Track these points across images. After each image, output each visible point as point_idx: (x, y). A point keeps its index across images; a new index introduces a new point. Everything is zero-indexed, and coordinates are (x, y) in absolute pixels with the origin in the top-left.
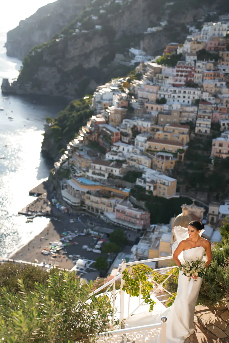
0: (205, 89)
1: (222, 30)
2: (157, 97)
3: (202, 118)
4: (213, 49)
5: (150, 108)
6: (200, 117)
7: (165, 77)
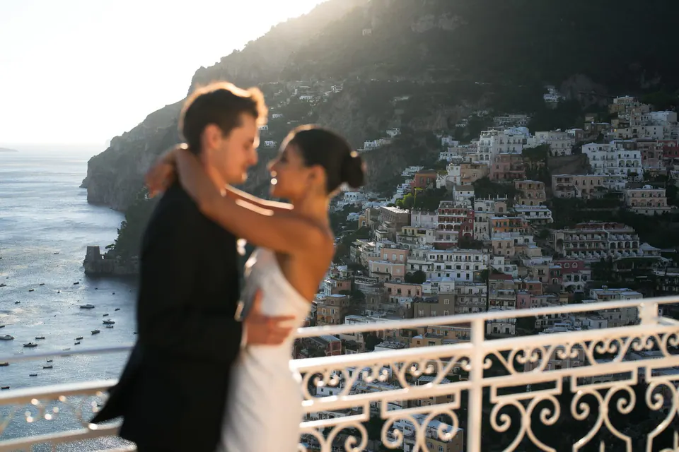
0: (497, 251)
1: (514, 143)
2: (405, 270)
3: (497, 305)
4: (501, 176)
5: (394, 291)
6: (494, 305)
7: (419, 232)
